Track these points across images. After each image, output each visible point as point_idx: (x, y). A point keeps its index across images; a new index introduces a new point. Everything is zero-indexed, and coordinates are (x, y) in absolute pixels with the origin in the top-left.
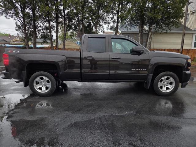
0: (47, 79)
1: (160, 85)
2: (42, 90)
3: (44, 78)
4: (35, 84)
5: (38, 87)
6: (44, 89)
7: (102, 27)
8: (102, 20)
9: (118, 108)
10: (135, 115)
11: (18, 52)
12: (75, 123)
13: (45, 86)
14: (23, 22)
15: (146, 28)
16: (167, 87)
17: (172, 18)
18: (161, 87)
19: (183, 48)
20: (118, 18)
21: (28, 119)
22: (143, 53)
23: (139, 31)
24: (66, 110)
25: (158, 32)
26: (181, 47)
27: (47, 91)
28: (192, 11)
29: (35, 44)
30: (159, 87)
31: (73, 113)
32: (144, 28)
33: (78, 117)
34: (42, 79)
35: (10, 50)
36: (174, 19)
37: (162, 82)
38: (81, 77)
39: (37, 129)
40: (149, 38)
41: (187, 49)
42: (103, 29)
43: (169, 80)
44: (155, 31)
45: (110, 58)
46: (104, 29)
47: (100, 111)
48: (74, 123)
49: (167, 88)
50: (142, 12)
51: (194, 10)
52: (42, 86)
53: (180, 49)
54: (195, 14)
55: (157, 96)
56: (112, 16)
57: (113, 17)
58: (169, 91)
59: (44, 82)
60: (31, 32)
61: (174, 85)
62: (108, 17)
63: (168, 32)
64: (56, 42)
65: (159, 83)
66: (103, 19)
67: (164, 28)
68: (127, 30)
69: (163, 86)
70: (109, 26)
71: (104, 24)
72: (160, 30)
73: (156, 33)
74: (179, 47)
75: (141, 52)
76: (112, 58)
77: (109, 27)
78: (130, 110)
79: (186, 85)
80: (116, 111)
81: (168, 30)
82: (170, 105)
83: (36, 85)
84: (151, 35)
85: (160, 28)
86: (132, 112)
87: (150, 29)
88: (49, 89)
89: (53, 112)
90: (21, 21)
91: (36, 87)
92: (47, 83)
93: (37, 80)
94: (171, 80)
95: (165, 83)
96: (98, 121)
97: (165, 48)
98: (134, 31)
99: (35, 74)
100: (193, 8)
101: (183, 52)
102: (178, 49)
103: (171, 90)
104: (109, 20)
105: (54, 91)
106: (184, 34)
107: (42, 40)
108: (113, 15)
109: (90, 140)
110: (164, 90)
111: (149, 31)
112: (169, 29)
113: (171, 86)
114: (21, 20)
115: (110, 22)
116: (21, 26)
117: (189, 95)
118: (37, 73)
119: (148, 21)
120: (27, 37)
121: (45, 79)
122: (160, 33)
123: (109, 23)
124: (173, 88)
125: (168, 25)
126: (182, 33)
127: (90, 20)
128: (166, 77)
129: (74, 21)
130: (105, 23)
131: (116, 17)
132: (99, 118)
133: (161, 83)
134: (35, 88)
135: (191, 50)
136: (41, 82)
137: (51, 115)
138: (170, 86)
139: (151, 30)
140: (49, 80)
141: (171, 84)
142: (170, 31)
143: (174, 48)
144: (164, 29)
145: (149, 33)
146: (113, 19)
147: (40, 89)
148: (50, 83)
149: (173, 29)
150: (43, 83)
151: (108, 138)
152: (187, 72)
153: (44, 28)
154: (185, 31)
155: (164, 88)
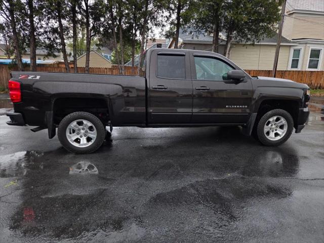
0: (90, 124)
1: (266, 129)
2: (81, 142)
3: (85, 122)
4: (68, 134)
5: (74, 138)
6: (83, 140)
7: (152, 32)
8: (151, 21)
9: (213, 168)
10: (243, 178)
11: (38, 77)
12: (159, 196)
13: (85, 135)
14: (10, 18)
15: (223, 36)
16: (276, 132)
17: (263, 21)
18: (268, 133)
19: (277, 70)
20: (178, 18)
21: (76, 194)
22: (243, 80)
23: (212, 40)
24: (133, 176)
25: (240, 43)
26: (274, 67)
27: (90, 143)
28: (290, 11)
29: (33, 58)
30: (265, 132)
31: (147, 179)
32: (220, 36)
33: (158, 186)
34: (80, 124)
35: (22, 75)
36: (265, 24)
37: (270, 125)
38: (147, 120)
39: (102, 210)
40: (227, 53)
41: (282, 71)
42: (152, 35)
43: (279, 122)
44: (236, 42)
45: (194, 88)
46: (154, 35)
47: (188, 175)
48: (157, 195)
49: (276, 134)
50: (219, 11)
51: (293, 10)
52: (81, 137)
53: (271, 71)
54: (294, 16)
55: (261, 147)
56: (169, 14)
57: (170, 16)
58: (278, 138)
59: (83, 129)
60: (24, 36)
61: (285, 129)
62: (162, 16)
63: (256, 43)
64: (74, 56)
65: (265, 126)
66: (154, 18)
67: (249, 36)
68: (193, 38)
69: (271, 131)
70: (163, 30)
71: (155, 27)
72: (243, 40)
73: (237, 44)
74: (271, 68)
75: (242, 79)
76: (197, 88)
77: (164, 33)
78: (233, 170)
79: (302, 128)
80: (212, 173)
81: (255, 40)
82: (279, 159)
83: (71, 135)
84: (231, 48)
85: (242, 37)
86: (236, 174)
87: (229, 37)
88: (93, 141)
89: (112, 179)
90: (5, 17)
91: (70, 137)
92: (89, 131)
93: (72, 125)
94: (282, 122)
95: (274, 126)
96: (193, 191)
97: (250, 69)
98: (202, 39)
99: (69, 116)
100: (291, 6)
101: (277, 75)
102: (269, 71)
103: (282, 137)
104: (163, 20)
105: (101, 144)
106: (279, 47)
107: (46, 52)
108: (170, 12)
109: (195, 222)
110: (271, 138)
111: (227, 42)
112: (257, 39)
113: (282, 131)
114: (6, 14)
115: (165, 24)
116: (4, 25)
117: (304, 144)
118: (72, 114)
119: (224, 25)
120: (18, 46)
121: (86, 125)
122: (244, 45)
123: (163, 26)
124: (284, 134)
125: (256, 32)
126: (275, 45)
127: (131, 19)
128: (275, 118)
129: (102, 19)
130: (156, 25)
131: (174, 16)
132: (192, 186)
133: (268, 127)
134: (69, 140)
135: (288, 73)
136: (79, 130)
137: (111, 184)
138: (279, 131)
139: (231, 39)
140: (94, 126)
141: (282, 127)
142: (258, 42)
143: (263, 69)
144: (249, 39)
145: (227, 44)
146: (171, 20)
147: (77, 141)
148: (95, 131)
149: (263, 39)
150: (82, 131)
151: (220, 216)
152: (305, 109)
153: (48, 30)
154: (280, 42)
155: (272, 135)
